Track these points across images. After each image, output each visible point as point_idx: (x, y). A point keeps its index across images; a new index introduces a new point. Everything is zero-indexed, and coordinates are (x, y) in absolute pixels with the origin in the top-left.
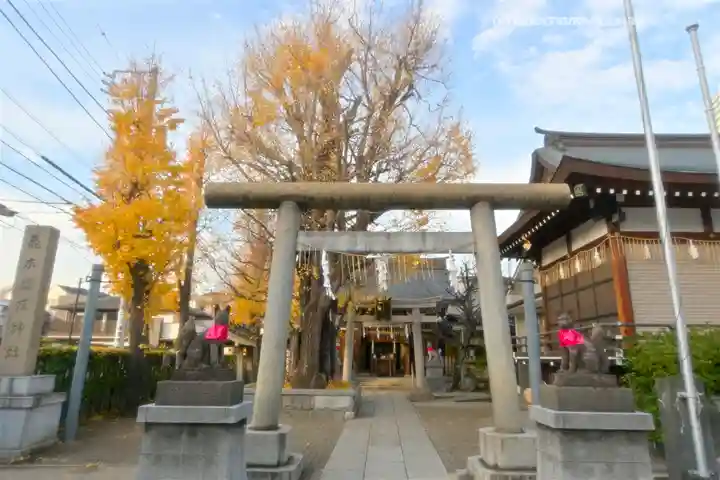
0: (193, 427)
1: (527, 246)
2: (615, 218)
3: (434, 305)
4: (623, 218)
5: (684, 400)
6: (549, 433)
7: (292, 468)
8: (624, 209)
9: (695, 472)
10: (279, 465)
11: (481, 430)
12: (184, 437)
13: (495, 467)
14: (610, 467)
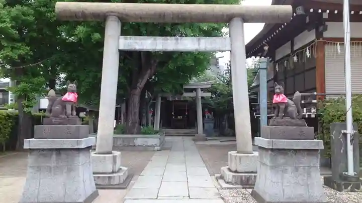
0: (59, 151)
1: (266, 48)
2: (321, 28)
3: (210, 86)
4: (325, 29)
5: (345, 135)
6: (264, 152)
7: (121, 174)
8: (327, 23)
9: (346, 173)
10: (113, 172)
11: (230, 153)
12: (54, 156)
13: (236, 172)
14: (297, 169)
